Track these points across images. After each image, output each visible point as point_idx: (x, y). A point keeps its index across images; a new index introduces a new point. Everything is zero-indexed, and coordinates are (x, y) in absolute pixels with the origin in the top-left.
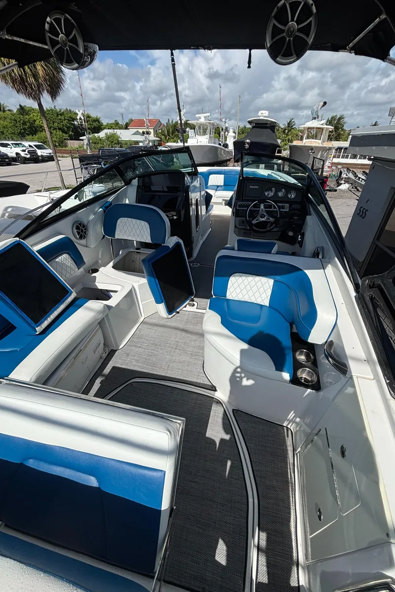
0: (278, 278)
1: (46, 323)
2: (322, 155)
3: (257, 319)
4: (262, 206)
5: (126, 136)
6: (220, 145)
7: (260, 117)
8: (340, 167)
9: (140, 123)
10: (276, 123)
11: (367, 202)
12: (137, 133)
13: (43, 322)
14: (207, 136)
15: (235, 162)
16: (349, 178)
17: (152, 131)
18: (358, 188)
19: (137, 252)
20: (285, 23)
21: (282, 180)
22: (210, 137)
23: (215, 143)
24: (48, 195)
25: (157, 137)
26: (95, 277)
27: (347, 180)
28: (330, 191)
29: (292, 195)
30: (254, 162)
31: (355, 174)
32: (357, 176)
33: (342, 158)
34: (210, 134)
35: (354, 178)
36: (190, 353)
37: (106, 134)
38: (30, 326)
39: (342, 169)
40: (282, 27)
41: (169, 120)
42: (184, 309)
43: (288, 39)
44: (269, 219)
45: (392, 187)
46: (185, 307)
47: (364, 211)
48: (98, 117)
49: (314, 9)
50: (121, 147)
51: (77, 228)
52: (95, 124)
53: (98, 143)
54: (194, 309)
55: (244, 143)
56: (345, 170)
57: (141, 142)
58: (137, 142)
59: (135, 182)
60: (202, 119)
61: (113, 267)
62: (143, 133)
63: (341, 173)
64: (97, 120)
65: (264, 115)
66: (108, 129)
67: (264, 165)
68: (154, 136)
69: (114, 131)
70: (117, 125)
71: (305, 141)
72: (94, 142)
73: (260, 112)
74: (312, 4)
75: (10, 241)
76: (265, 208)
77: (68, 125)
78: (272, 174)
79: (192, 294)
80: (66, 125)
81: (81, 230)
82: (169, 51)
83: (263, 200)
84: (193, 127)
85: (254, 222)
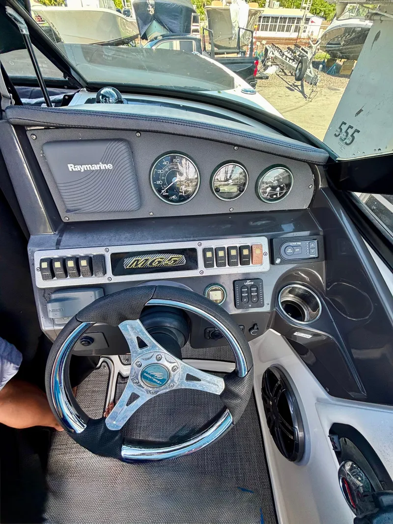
8: (264, 42)
16: (276, 58)
18: (285, 71)
27: (274, 61)
28: (261, 78)
31: (281, 51)
32: (283, 54)
35: (280, 57)
39: (267, 46)
47: (350, 131)
56: (270, 46)
63: (266, 50)
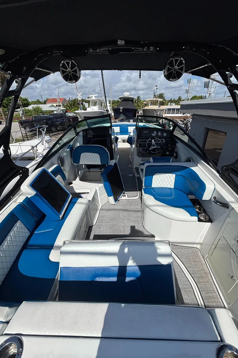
0: (178, 173)
1: (63, 213)
2: (160, 113)
3: (171, 195)
4: (153, 140)
5: (45, 108)
6: (104, 110)
7: (125, 95)
9: (54, 100)
10: (133, 98)
11: (194, 135)
12: (52, 106)
13: (61, 212)
14: (97, 106)
15: (115, 119)
17: (61, 104)
19: (88, 171)
20: (173, 66)
21: (152, 127)
22: (99, 107)
23: (102, 110)
24: (19, 145)
25: (64, 107)
26: (72, 187)
29: (165, 135)
30: (127, 119)
33: (172, 114)
34: (99, 105)
36: (133, 221)
37: (33, 107)
38: (57, 214)
40: (172, 68)
41: (70, 98)
42: (121, 198)
43: (174, 72)
44: (157, 147)
45: (205, 127)
46: (121, 197)
48: (27, 98)
49: (184, 62)
50: (43, 114)
51: (60, 160)
52: (25, 102)
53: (28, 113)
54: (126, 198)
55: (119, 109)
57: (55, 111)
58: (53, 111)
59: (81, 133)
60: (93, 97)
61: (80, 180)
62: (57, 106)
64: (26, 100)
65: (127, 94)
66: (34, 104)
67: (132, 120)
68: (63, 107)
69: (38, 106)
70: (38, 102)
71: (150, 106)
72: (26, 113)
73: (125, 93)
74: (183, 60)
75: (41, 169)
76: (155, 141)
77: (7, 103)
78: (145, 125)
79: (123, 190)
80: (5, 103)
81: (62, 161)
82: (101, 71)
83: (153, 138)
84: (88, 102)
85: (150, 149)
